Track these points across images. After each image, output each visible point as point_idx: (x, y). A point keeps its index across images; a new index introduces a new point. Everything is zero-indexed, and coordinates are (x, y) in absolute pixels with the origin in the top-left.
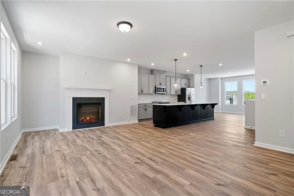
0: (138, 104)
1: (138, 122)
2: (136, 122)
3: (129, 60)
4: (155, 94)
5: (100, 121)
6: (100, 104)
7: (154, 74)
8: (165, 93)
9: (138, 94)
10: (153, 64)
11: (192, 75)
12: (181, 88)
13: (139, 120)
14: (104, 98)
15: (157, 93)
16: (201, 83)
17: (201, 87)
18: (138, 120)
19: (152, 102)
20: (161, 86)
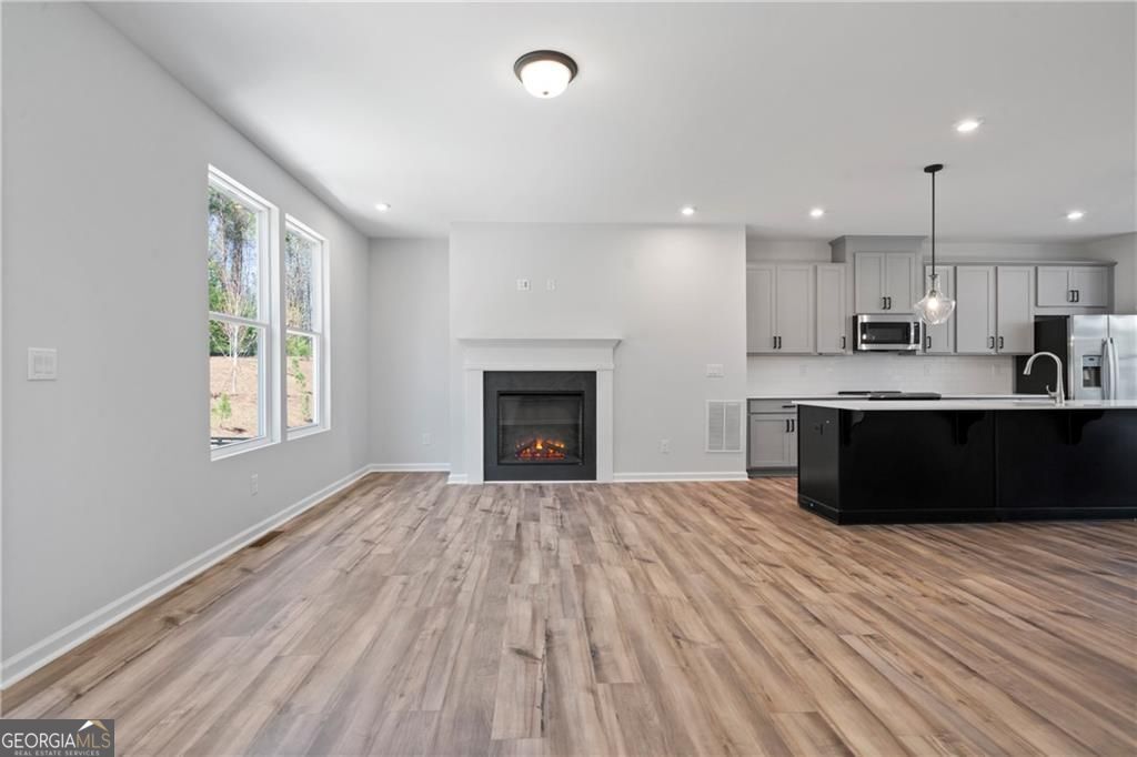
0: (749, 401)
1: (747, 479)
2: (738, 476)
3: (688, 211)
4: (850, 352)
5: (579, 458)
6: (580, 394)
7: (849, 258)
8: (920, 346)
9: (749, 355)
10: (817, 213)
12: (1032, 320)
13: (752, 472)
14: (593, 374)
15: (862, 346)
18: (748, 470)
19: (840, 393)
20: (888, 311)
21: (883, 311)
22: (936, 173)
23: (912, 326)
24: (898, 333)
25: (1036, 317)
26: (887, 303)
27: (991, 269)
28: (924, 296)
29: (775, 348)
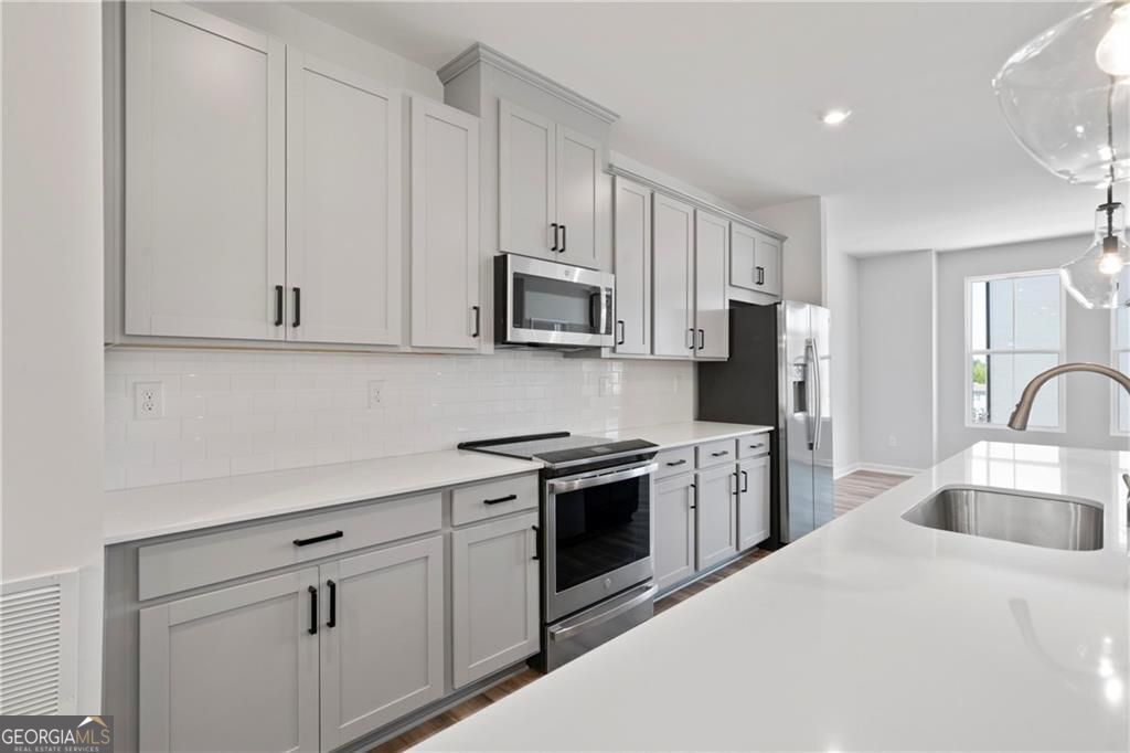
4: (488, 347)
7: (486, 108)
8: (608, 342)
9: (106, 344)
11: (808, 205)
12: (727, 308)
15: (513, 334)
20: (560, 257)
21: (552, 254)
23: (602, 295)
25: (731, 302)
26: (559, 237)
27: (690, 209)
29: (279, 323)
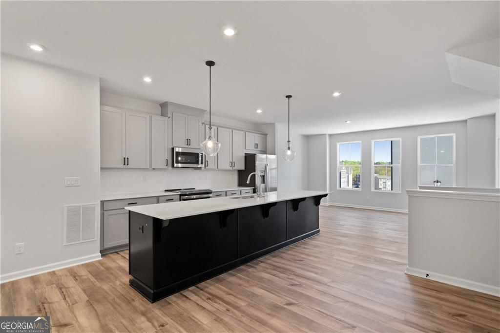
0: (102, 202)
1: (101, 258)
2: (94, 258)
3: (36, 48)
4: (171, 168)
7: (169, 115)
8: (203, 166)
9: (101, 168)
11: (272, 125)
12: (244, 155)
13: (104, 252)
15: (175, 165)
16: (289, 141)
17: (289, 153)
18: (101, 252)
19: (166, 191)
20: (189, 146)
21: (187, 146)
22: (211, 67)
23: (200, 155)
24: (193, 159)
25: (245, 154)
26: (188, 142)
27: (230, 130)
28: (205, 139)
29: (124, 164)
